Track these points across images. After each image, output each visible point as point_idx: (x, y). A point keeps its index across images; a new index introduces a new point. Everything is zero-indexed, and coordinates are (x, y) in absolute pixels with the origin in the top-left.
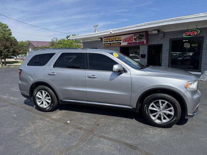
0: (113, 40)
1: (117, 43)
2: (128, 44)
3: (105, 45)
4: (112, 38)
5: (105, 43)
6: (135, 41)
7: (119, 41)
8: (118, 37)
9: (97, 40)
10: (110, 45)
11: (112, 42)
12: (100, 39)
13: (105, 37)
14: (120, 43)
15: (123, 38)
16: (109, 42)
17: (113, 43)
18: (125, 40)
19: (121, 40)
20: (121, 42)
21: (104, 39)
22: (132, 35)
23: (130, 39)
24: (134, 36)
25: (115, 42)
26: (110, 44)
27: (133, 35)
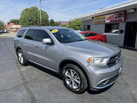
0: (100, 19)
1: (103, 21)
2: (110, 21)
3: (95, 22)
4: (100, 17)
5: (95, 21)
6: (116, 19)
7: (104, 20)
8: (104, 16)
9: (90, 19)
10: (98, 22)
11: (100, 20)
12: (92, 19)
13: (95, 17)
14: (105, 21)
15: (107, 16)
16: (97, 21)
17: (100, 21)
18: (108, 19)
19: (105, 19)
20: (106, 20)
21: (94, 18)
22: (113, 14)
23: (112, 17)
25: (101, 20)
26: (98, 21)
27: (114, 14)
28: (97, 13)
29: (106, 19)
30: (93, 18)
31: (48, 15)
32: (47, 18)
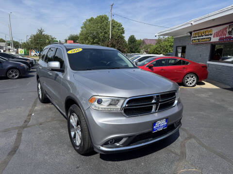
0: (203, 35)
1: (207, 38)
2: (219, 40)
3: (193, 41)
4: (202, 31)
5: (194, 39)
6: (229, 34)
7: (209, 36)
8: (209, 29)
9: (186, 35)
10: (199, 41)
11: (201, 37)
12: (189, 34)
13: (194, 31)
14: (210, 38)
15: (215, 30)
16: (198, 38)
17: (202, 39)
18: (217, 35)
19: (211, 35)
20: (212, 37)
21: (193, 33)
22: (226, 26)
23: (222, 31)
24: (229, 28)
25: (204, 37)
26: (199, 39)
27: (228, 25)
28: (194, 24)
29: (213, 35)
30: (191, 33)
31: (123, 29)
32: (122, 34)
